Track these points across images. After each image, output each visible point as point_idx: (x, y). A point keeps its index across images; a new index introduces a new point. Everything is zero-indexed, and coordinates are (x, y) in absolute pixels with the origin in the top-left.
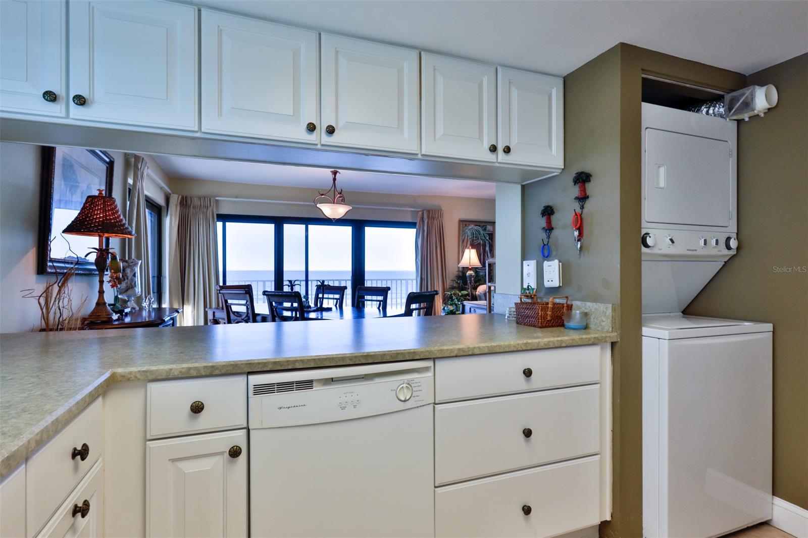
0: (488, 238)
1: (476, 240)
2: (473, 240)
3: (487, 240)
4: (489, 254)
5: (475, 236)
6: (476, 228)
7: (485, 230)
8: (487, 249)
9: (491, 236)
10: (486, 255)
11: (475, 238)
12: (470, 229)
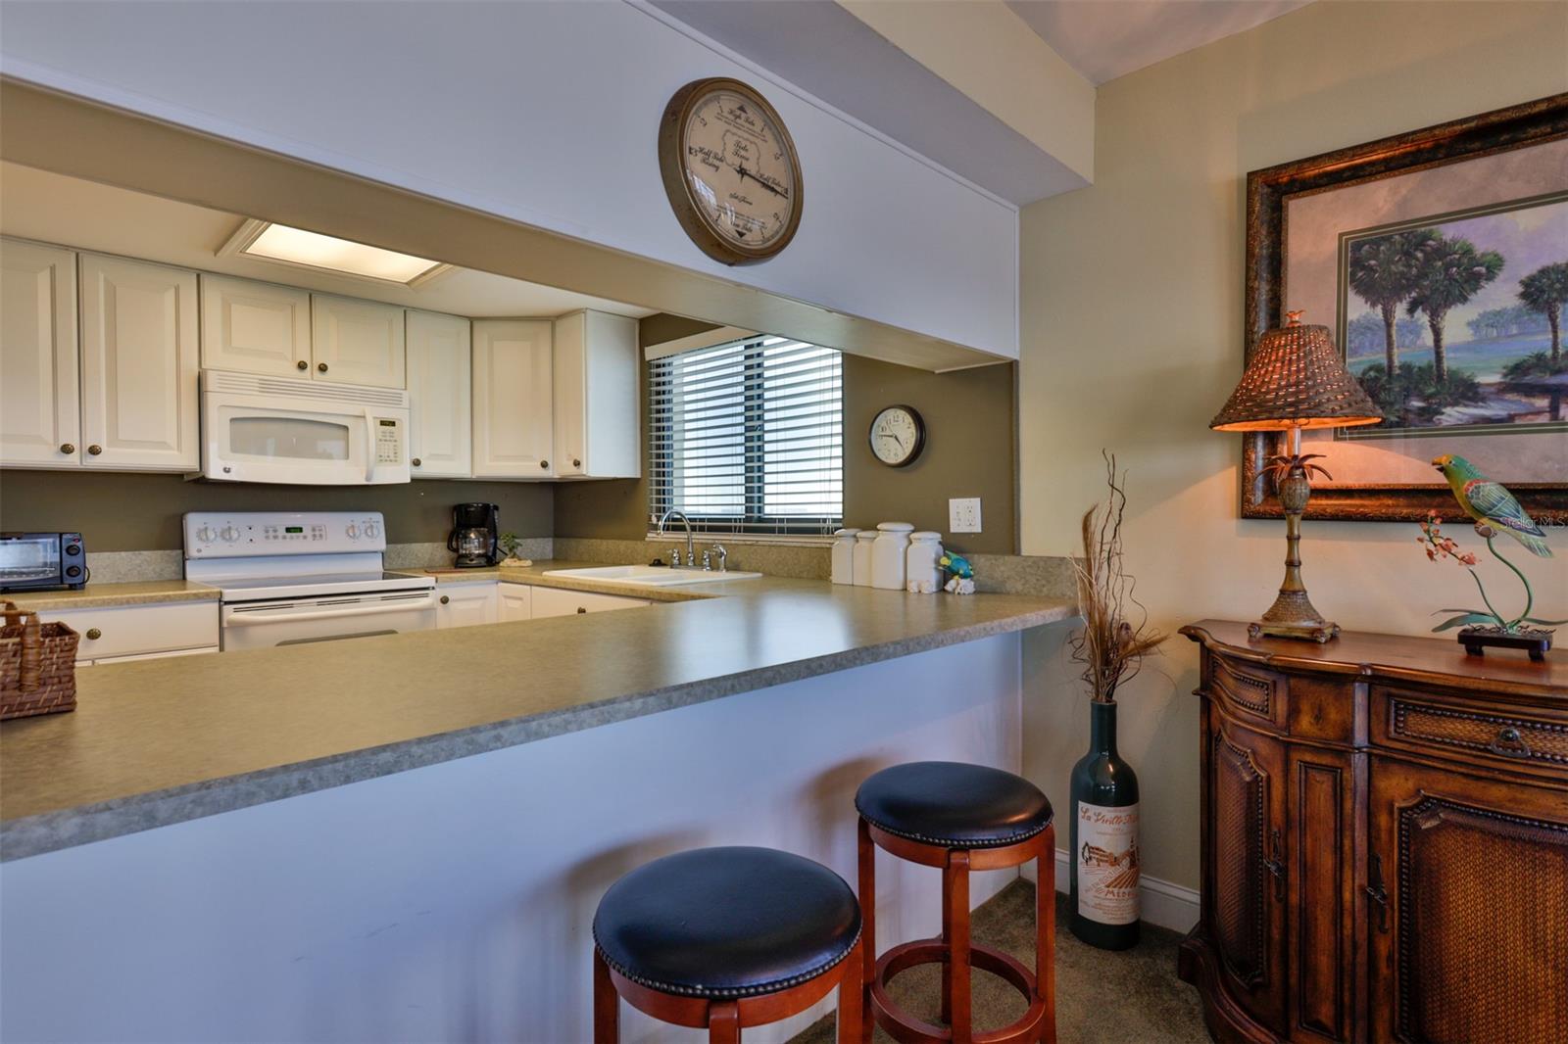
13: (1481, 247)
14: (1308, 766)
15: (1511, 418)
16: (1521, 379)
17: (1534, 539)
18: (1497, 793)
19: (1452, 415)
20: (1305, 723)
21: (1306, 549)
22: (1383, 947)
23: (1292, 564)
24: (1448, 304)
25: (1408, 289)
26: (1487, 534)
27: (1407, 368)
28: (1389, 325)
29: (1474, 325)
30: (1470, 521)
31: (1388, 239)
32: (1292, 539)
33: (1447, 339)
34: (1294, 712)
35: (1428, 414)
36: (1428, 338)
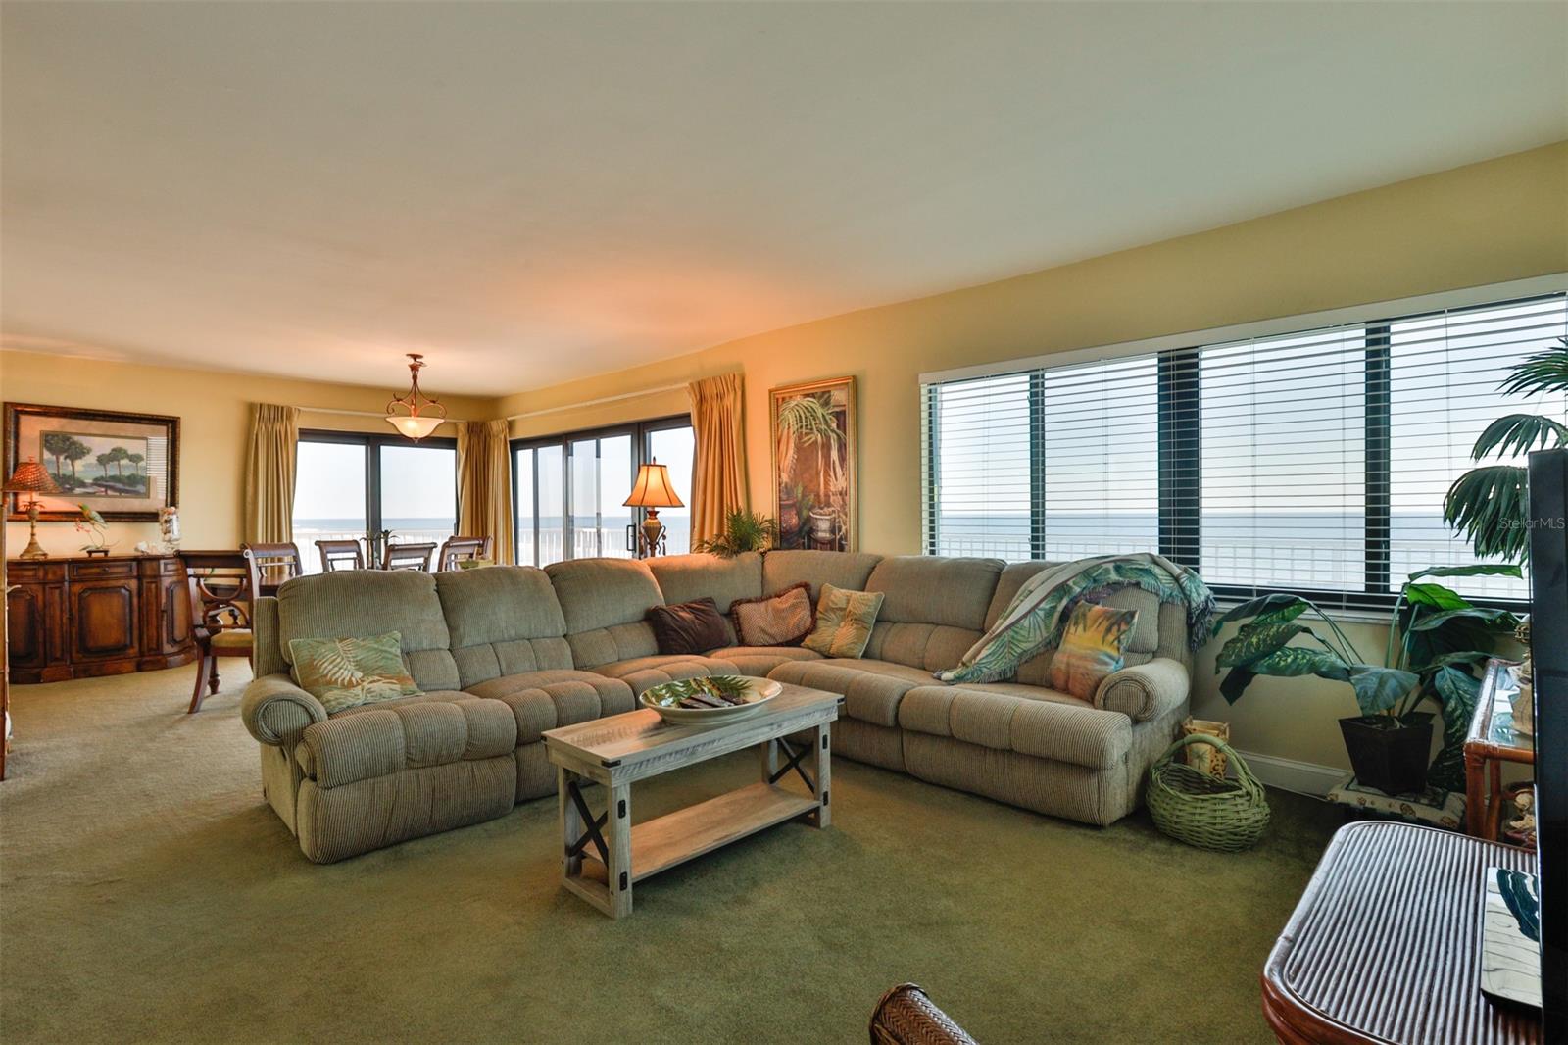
0: (834, 426)
1: (806, 434)
2: (800, 437)
3: (833, 431)
4: (838, 469)
5: (804, 424)
6: (806, 402)
7: (826, 404)
8: (834, 455)
9: (842, 418)
10: (832, 474)
11: (804, 431)
12: (792, 409)
13: (85, 445)
14: (51, 588)
15: (94, 493)
16: (97, 482)
17: (105, 526)
18: (103, 583)
19: (78, 491)
20: (50, 577)
21: (36, 531)
22: (74, 631)
23: (33, 535)
24: (77, 458)
25: (64, 452)
26: (93, 524)
27: (64, 475)
28: (58, 462)
29: (84, 466)
30: (88, 521)
31: (57, 436)
32: (33, 527)
33: (76, 468)
34: (46, 574)
35: (71, 490)
36: (71, 468)
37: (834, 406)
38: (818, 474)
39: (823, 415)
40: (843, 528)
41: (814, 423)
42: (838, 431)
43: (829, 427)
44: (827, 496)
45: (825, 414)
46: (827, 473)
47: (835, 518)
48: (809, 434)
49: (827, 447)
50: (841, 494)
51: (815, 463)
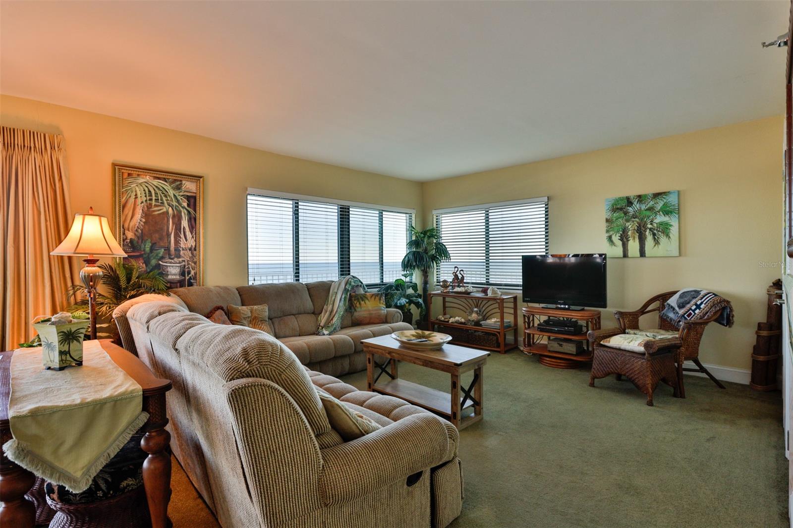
0: (185, 204)
1: (156, 206)
2: (149, 207)
3: (183, 208)
4: (188, 233)
5: (154, 198)
6: (156, 182)
7: (178, 188)
8: (185, 223)
9: (192, 201)
10: (182, 236)
11: (154, 203)
12: (141, 184)
37: (185, 191)
38: (169, 235)
39: (174, 195)
40: (192, 272)
41: (164, 199)
42: (188, 208)
43: (180, 204)
44: (177, 250)
45: (177, 195)
46: (177, 236)
47: (185, 266)
48: (159, 206)
49: (178, 218)
50: (190, 249)
51: (166, 227)
